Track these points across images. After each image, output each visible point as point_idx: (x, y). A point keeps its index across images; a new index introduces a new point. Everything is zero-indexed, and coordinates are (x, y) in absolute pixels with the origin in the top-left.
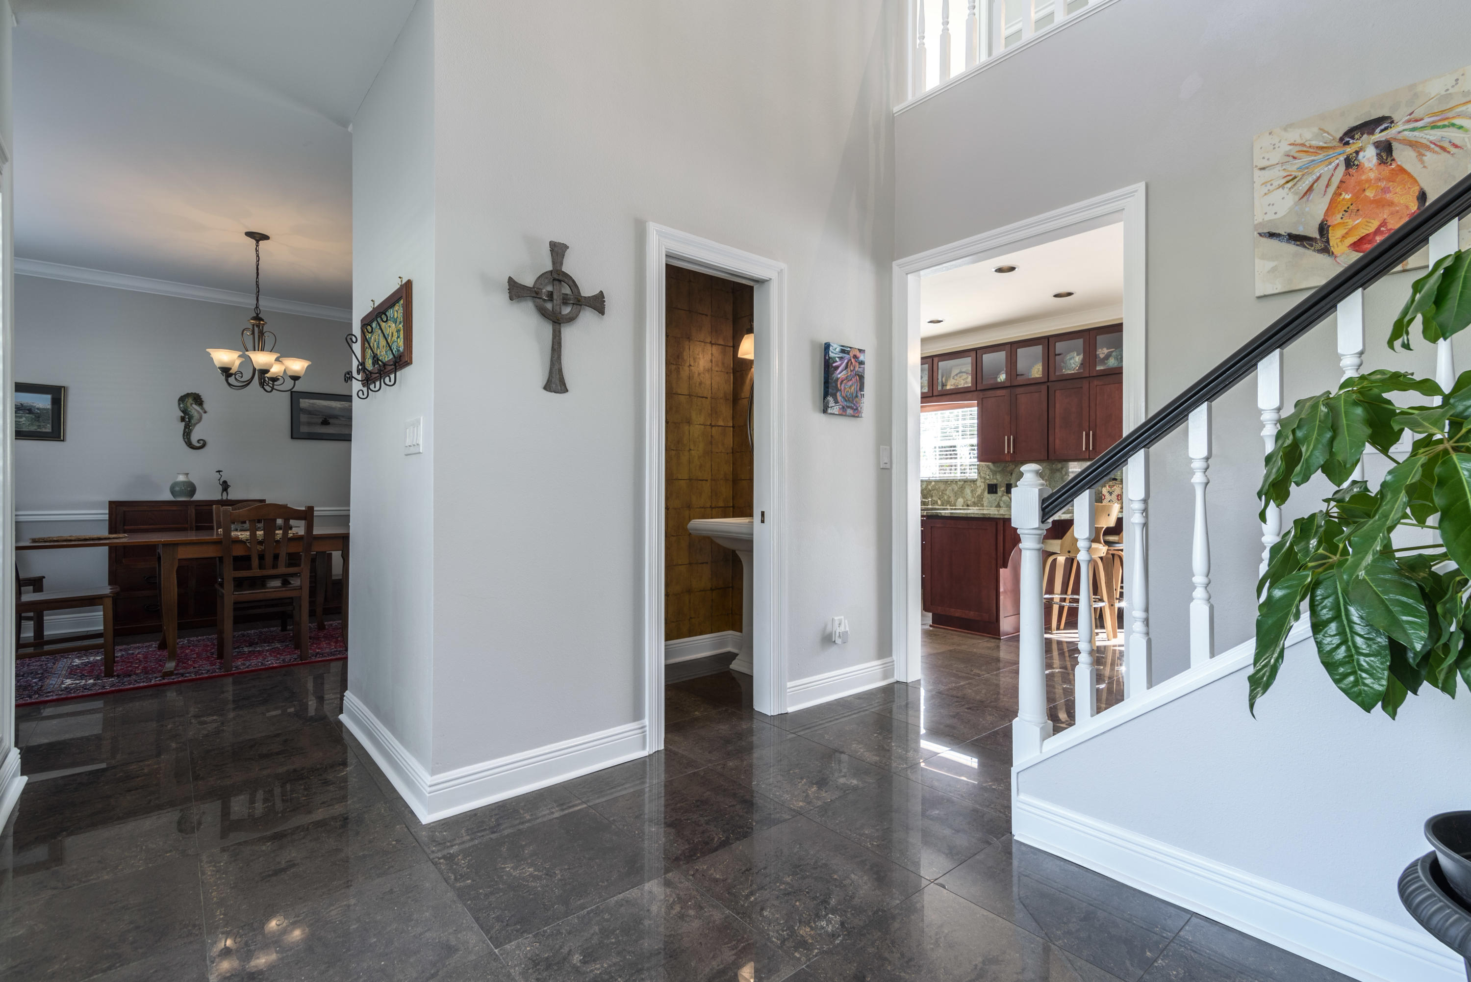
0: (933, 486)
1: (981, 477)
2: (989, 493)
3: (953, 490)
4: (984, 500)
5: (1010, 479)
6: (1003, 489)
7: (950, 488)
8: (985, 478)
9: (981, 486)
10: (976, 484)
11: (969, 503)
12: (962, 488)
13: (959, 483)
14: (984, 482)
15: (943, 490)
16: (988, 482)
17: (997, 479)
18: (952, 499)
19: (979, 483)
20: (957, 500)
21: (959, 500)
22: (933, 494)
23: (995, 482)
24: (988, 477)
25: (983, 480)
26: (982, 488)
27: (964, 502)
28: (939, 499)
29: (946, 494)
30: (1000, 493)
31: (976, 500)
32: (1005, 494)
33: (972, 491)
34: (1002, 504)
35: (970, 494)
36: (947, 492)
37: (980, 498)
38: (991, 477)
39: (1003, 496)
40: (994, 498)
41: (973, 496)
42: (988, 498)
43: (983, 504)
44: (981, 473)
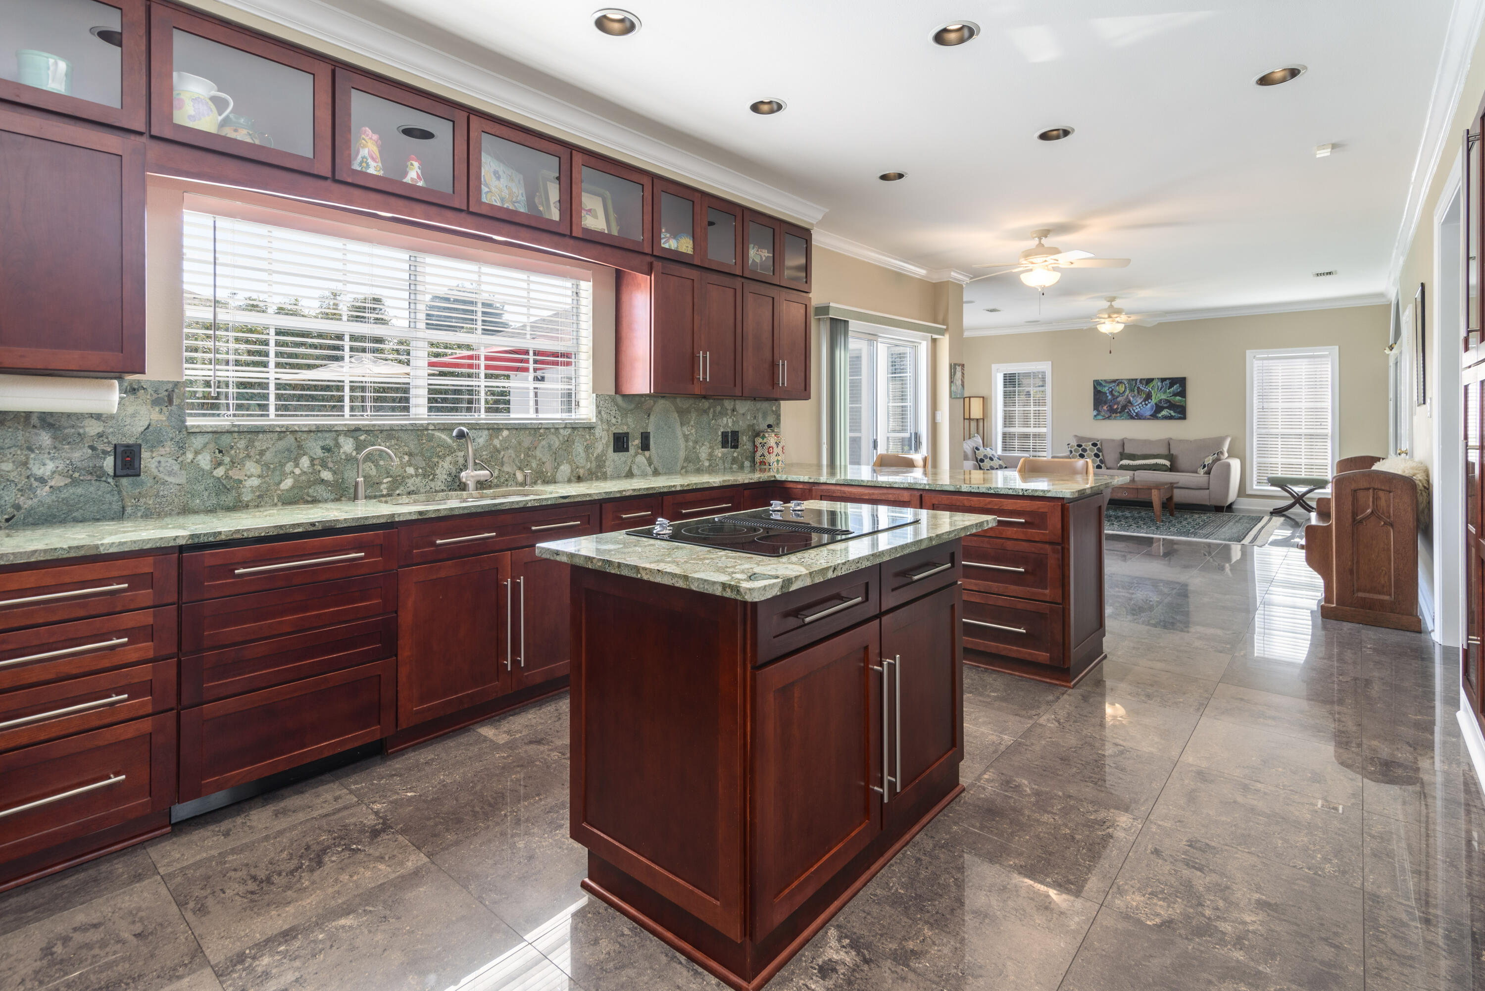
0: (506, 439)
1: (601, 420)
2: (615, 451)
3: (550, 446)
4: (607, 464)
5: (647, 425)
6: (637, 442)
7: (544, 443)
8: (608, 422)
9: (603, 440)
10: (594, 434)
11: (581, 472)
12: (568, 442)
13: (561, 431)
14: (608, 431)
15: (529, 449)
16: (614, 430)
17: (627, 424)
18: (548, 467)
19: (598, 432)
20: (557, 468)
21: (562, 467)
23: (625, 429)
24: (614, 421)
25: (605, 427)
26: (604, 442)
27: (572, 471)
28: (520, 469)
29: (535, 457)
30: (632, 450)
31: (594, 464)
32: (640, 451)
33: (587, 448)
34: (635, 471)
35: (583, 454)
36: (538, 453)
37: (601, 461)
38: (619, 421)
39: (636, 454)
40: (623, 459)
41: (588, 459)
42: (613, 461)
43: (605, 473)
44: (603, 413)
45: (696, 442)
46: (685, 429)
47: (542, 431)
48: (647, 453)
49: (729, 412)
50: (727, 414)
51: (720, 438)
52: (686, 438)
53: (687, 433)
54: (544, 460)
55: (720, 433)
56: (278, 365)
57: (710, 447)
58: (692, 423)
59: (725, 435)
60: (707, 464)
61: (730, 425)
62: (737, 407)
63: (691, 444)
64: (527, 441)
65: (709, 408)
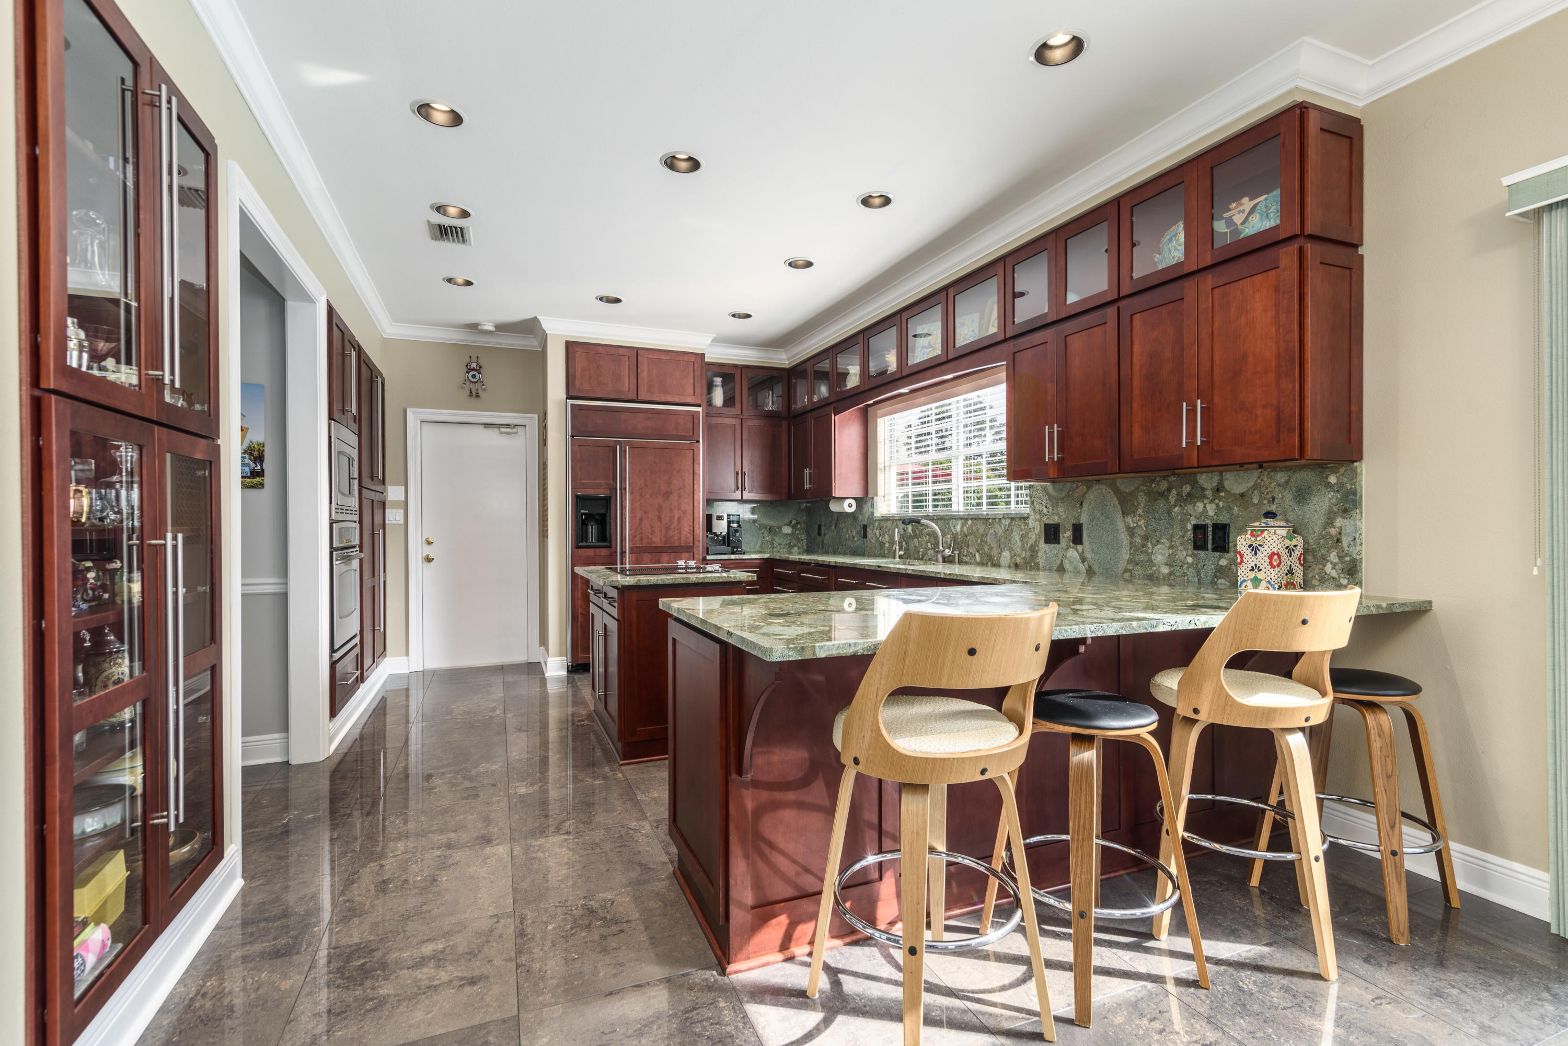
1: (1034, 510)
2: (1046, 542)
4: (1040, 554)
5: (1080, 516)
6: (1069, 534)
7: (992, 531)
8: (1040, 512)
9: (1036, 527)
10: (1028, 524)
11: (1019, 559)
12: (1008, 531)
13: (1003, 521)
14: (1040, 521)
15: (983, 535)
16: (1045, 520)
17: (1058, 514)
18: (994, 552)
19: (1031, 522)
20: (1000, 553)
21: (1004, 554)
22: (970, 542)
23: (1055, 520)
24: (1045, 511)
25: (1038, 517)
26: (1037, 532)
27: (1012, 558)
28: (978, 551)
29: (986, 543)
30: (1064, 543)
31: (1028, 554)
32: (1071, 544)
33: (1023, 538)
34: (1067, 566)
35: (1019, 544)
36: (988, 539)
37: (1033, 550)
38: (1051, 511)
39: (1068, 548)
40: (1054, 551)
41: (1023, 548)
42: (1045, 552)
43: (1038, 564)
44: (1035, 503)
45: (1146, 538)
46: (1129, 519)
47: (990, 521)
48: (1080, 548)
49: (1209, 493)
50: (1203, 497)
51: (1190, 534)
52: (1131, 532)
53: (1132, 525)
54: (992, 545)
55: (1189, 527)
56: (914, 484)
57: (1171, 547)
58: (1140, 511)
59: (1199, 529)
60: (1165, 570)
61: (1211, 513)
62: (1227, 484)
63: (1138, 540)
64: (981, 528)
65: (1169, 490)
